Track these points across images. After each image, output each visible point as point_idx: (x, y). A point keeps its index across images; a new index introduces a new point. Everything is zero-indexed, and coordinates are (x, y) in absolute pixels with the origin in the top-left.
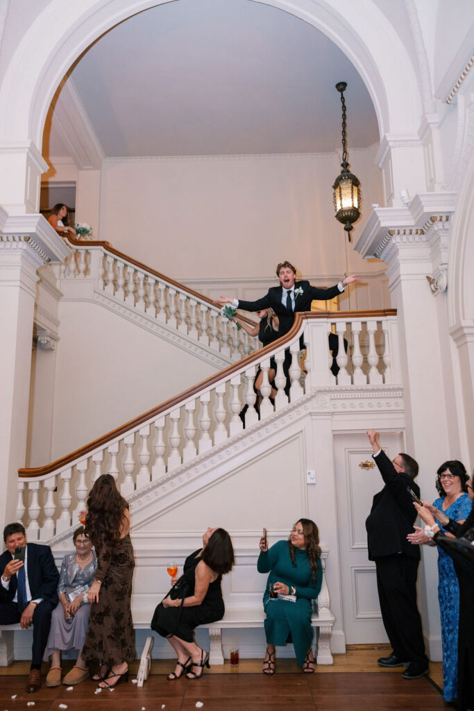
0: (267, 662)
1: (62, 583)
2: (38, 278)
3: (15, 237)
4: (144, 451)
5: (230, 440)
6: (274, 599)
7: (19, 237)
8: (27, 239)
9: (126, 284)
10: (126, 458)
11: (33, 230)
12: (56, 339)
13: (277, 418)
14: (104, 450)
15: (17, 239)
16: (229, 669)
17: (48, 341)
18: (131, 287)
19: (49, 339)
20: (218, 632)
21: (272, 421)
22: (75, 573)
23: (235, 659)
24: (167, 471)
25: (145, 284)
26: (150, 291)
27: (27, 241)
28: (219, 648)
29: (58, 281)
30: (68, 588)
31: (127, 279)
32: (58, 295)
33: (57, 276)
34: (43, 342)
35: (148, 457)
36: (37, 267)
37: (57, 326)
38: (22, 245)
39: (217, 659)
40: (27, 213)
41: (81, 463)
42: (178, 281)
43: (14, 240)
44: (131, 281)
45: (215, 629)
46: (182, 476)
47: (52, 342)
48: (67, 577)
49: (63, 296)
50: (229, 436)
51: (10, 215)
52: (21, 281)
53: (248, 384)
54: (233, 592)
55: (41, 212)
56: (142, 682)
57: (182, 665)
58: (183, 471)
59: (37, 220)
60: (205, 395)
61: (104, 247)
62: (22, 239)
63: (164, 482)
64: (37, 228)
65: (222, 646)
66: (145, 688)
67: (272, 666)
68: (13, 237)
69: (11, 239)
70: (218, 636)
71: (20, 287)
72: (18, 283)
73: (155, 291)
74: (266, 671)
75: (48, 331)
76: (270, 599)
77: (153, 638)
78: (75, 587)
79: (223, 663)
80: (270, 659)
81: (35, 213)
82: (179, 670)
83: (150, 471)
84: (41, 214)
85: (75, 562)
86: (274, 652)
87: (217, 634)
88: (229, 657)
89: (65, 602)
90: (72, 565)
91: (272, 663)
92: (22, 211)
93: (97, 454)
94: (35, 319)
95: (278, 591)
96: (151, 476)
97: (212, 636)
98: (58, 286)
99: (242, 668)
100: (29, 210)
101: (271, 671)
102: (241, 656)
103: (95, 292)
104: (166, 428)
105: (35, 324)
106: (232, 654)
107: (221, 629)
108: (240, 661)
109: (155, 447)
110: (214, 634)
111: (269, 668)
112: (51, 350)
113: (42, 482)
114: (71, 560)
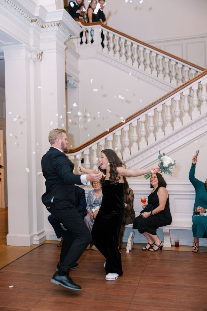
0: (194, 247)
1: (88, 205)
2: (65, 47)
3: (52, 24)
4: (127, 139)
5: (174, 132)
6: (198, 215)
7: (54, 24)
8: (58, 25)
9: (114, 47)
10: (117, 143)
11: (60, 19)
12: (78, 82)
13: (202, 119)
14: (105, 139)
15: (53, 25)
16: (174, 249)
17: (74, 83)
18: (117, 48)
19: (74, 81)
20: (168, 231)
21: (199, 120)
22: (94, 200)
23: (177, 245)
24: (139, 150)
25: (125, 46)
26: (128, 49)
27: (58, 26)
28: (169, 239)
29: (77, 48)
30: (91, 207)
31: (115, 43)
32: (77, 56)
33: (76, 45)
34: (71, 83)
35: (129, 142)
36: (65, 40)
37: (78, 74)
38: (56, 28)
39: (167, 244)
40: (57, 9)
41: (94, 146)
42: (146, 42)
43: (52, 26)
44: (117, 44)
45: (166, 229)
46: (147, 152)
47: (76, 83)
48: (90, 201)
49: (80, 56)
50: (173, 130)
51: (48, 11)
52: (57, 49)
53: (185, 100)
54: (177, 213)
55: (64, 8)
56: (129, 251)
57: (150, 245)
58: (148, 150)
59: (62, 13)
60: (159, 107)
61: (101, 25)
62: (56, 25)
63: (138, 155)
64: (63, 18)
65: (170, 238)
66: (130, 254)
67: (197, 248)
68: (51, 24)
69: (50, 25)
70: (168, 233)
71: (57, 52)
72: (56, 50)
73: (131, 49)
74: (193, 251)
75: (74, 77)
76: (196, 215)
77: (134, 232)
78: (94, 206)
79: (171, 246)
80: (195, 245)
81: (61, 8)
82: (148, 247)
83: (130, 150)
84: (64, 9)
85: (94, 195)
86: (198, 242)
87: (167, 232)
88: (174, 244)
89: (91, 212)
90: (93, 196)
91: (197, 247)
92: (54, 8)
93: (102, 141)
94: (66, 70)
95: (200, 211)
96: (131, 152)
97: (165, 233)
98: (77, 51)
99: (180, 249)
100: (58, 7)
101: (196, 251)
102: (180, 244)
103: (97, 53)
104: (138, 127)
105: (66, 73)
106: (175, 242)
107: (170, 229)
108: (180, 246)
109: (132, 137)
110: (165, 232)
111: (195, 249)
112: (76, 87)
113: (75, 156)
114: (92, 194)
